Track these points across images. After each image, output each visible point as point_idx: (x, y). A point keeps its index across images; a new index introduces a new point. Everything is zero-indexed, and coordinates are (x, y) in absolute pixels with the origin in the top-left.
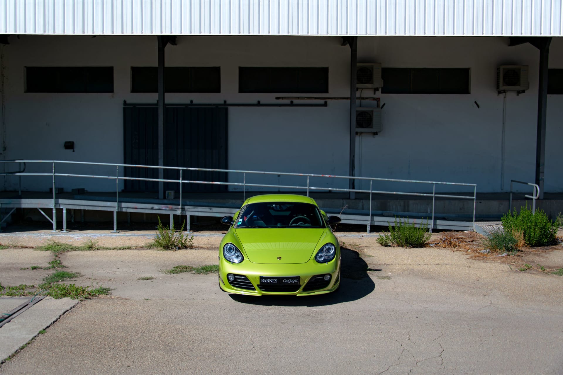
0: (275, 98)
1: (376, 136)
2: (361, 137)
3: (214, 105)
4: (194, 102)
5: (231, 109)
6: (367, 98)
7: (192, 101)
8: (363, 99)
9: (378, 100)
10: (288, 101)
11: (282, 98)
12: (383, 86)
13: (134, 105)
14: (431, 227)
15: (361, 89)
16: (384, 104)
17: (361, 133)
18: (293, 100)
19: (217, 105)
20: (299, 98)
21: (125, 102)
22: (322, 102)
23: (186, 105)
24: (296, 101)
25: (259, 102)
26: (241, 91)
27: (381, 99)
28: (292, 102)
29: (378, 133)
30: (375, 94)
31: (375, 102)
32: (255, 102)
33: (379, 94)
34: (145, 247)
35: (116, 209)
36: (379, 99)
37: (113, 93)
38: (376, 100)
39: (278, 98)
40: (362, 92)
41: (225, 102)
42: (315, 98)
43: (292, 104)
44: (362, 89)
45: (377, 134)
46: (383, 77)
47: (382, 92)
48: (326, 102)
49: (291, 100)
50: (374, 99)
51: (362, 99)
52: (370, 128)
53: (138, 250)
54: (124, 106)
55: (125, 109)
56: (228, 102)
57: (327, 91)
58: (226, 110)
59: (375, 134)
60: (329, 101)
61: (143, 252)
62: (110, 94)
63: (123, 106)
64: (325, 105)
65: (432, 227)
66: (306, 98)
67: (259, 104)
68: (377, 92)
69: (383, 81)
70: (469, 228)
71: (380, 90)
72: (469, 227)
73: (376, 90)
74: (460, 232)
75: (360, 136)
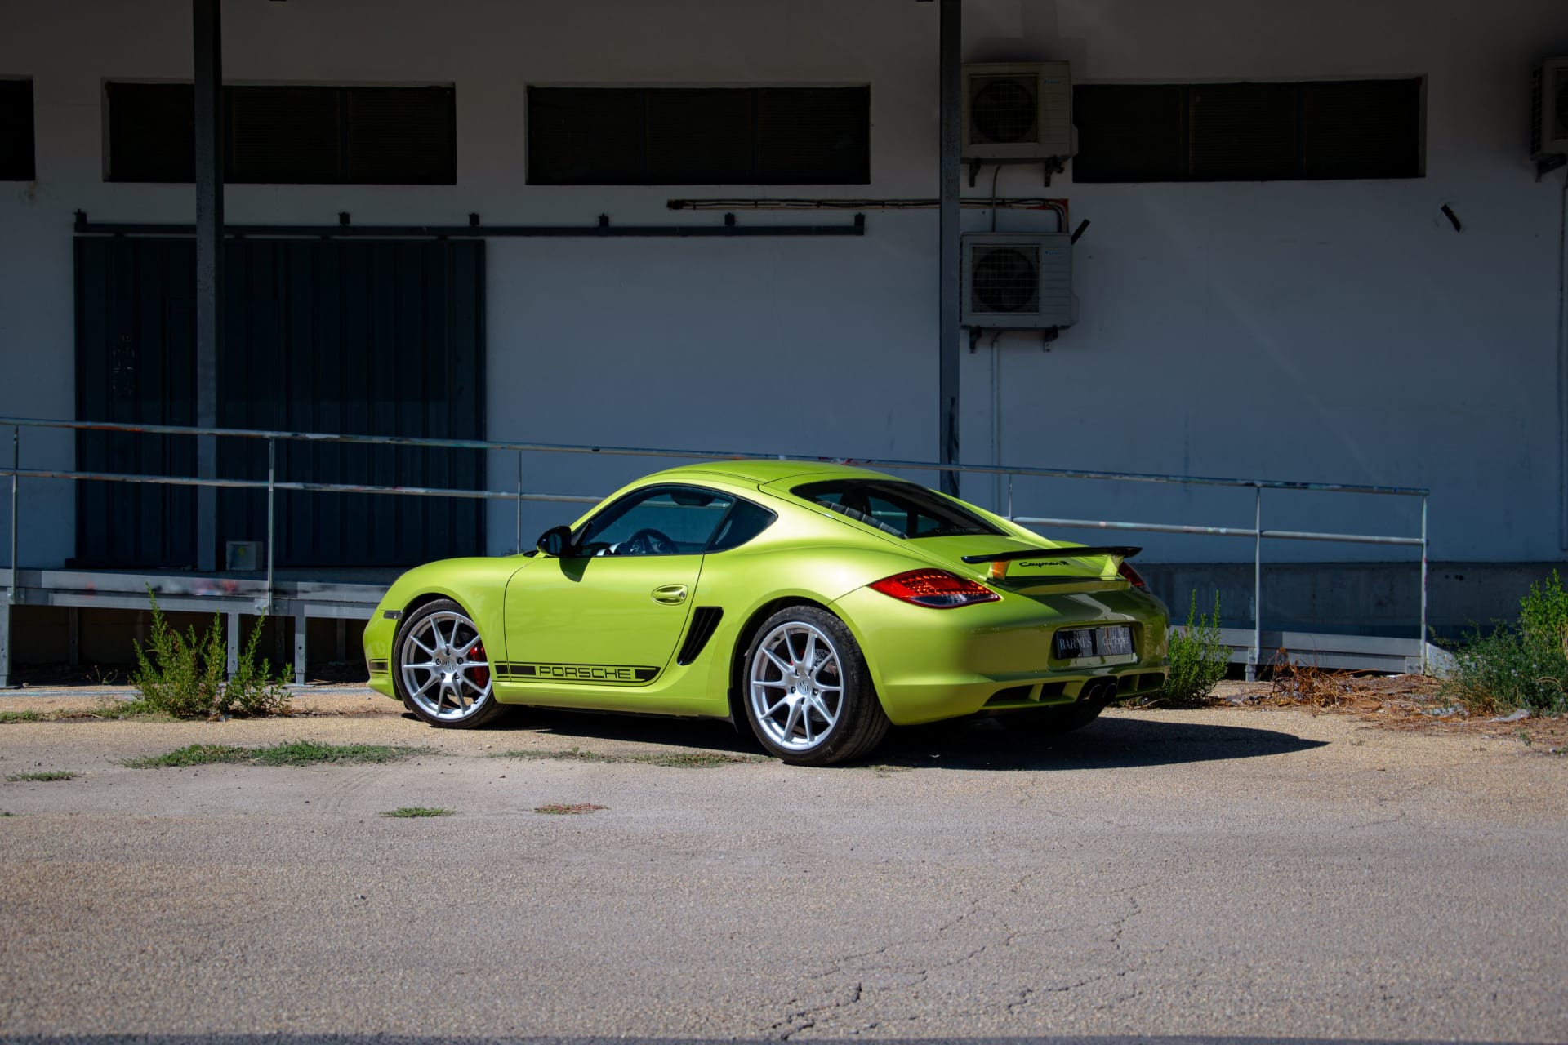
0: (666, 203)
1: (1055, 345)
2: (995, 349)
3: (431, 230)
4: (355, 221)
5: (497, 247)
6: (1018, 201)
7: (345, 217)
8: (1003, 203)
9: (1060, 206)
10: (715, 217)
11: (694, 204)
12: (1076, 151)
13: (120, 229)
14: (1251, 657)
15: (996, 166)
16: (1086, 223)
17: (997, 333)
18: (731, 211)
19: (442, 232)
20: (756, 203)
21: (81, 216)
22: (846, 217)
23: (325, 231)
24: (745, 217)
25: (604, 219)
26: (537, 176)
27: (1070, 204)
28: (730, 218)
29: (1060, 332)
30: (1047, 184)
31: (1050, 215)
32: (592, 221)
33: (1063, 185)
34: (100, 713)
35: (10, 594)
36: (1065, 202)
37: (32, 183)
38: (1052, 208)
39: (676, 205)
40: (998, 176)
41: (474, 218)
42: (820, 204)
43: (731, 228)
44: (1000, 163)
45: (1056, 336)
46: (1077, 120)
47: (1077, 178)
48: (860, 219)
49: (726, 212)
50: (1044, 204)
51: (997, 204)
52: (1029, 311)
53: (65, 722)
54: (77, 235)
55: (79, 245)
56: (485, 221)
57: (863, 177)
58: (480, 250)
59: (1050, 334)
60: (872, 215)
61: (83, 727)
62: (23, 185)
63: (72, 234)
64: (858, 227)
65: (1253, 659)
66: (783, 204)
67: (604, 228)
68: (1055, 177)
69: (1075, 130)
70: (1406, 663)
71: (1068, 166)
72: (1403, 657)
73: (1052, 165)
74: (1369, 676)
75: (992, 345)
